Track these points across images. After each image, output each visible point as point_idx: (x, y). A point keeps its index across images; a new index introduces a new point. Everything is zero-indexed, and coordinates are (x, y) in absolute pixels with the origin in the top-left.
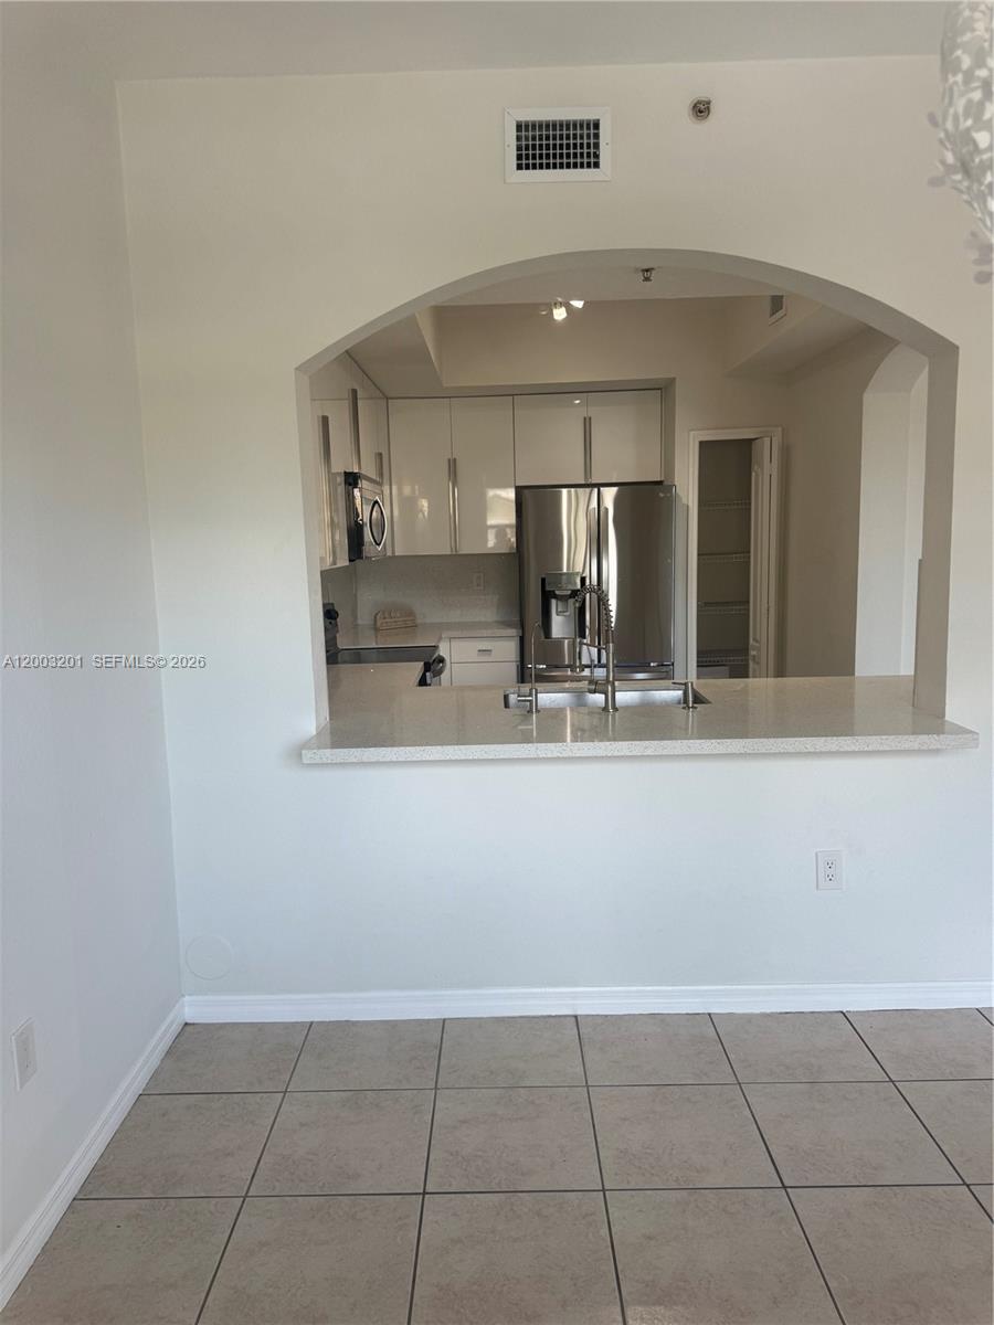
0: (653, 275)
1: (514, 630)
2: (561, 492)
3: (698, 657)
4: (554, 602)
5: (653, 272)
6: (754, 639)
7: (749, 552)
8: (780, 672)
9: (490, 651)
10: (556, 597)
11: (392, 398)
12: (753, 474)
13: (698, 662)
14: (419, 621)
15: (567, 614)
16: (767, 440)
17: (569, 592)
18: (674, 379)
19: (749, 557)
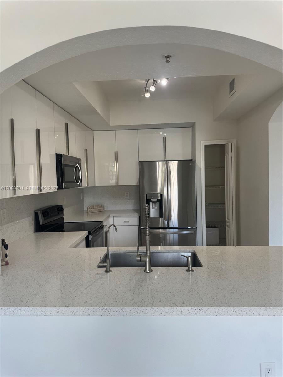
0: (171, 60)
1: (137, 214)
2: (156, 163)
3: (206, 224)
4: (151, 203)
5: (171, 58)
6: (228, 219)
7: (225, 185)
8: (239, 244)
9: (128, 221)
10: (151, 202)
11: (95, 131)
12: (225, 157)
13: (206, 226)
14: (106, 209)
15: (156, 208)
16: (230, 144)
17: (156, 200)
18: (195, 122)
19: (225, 187)
